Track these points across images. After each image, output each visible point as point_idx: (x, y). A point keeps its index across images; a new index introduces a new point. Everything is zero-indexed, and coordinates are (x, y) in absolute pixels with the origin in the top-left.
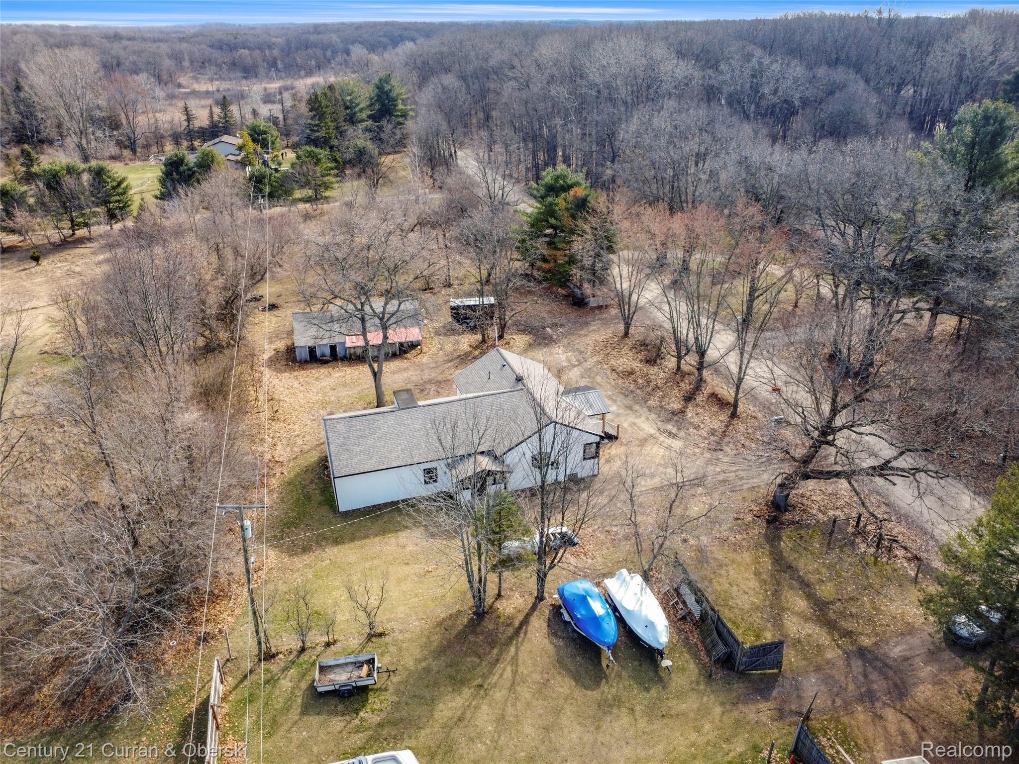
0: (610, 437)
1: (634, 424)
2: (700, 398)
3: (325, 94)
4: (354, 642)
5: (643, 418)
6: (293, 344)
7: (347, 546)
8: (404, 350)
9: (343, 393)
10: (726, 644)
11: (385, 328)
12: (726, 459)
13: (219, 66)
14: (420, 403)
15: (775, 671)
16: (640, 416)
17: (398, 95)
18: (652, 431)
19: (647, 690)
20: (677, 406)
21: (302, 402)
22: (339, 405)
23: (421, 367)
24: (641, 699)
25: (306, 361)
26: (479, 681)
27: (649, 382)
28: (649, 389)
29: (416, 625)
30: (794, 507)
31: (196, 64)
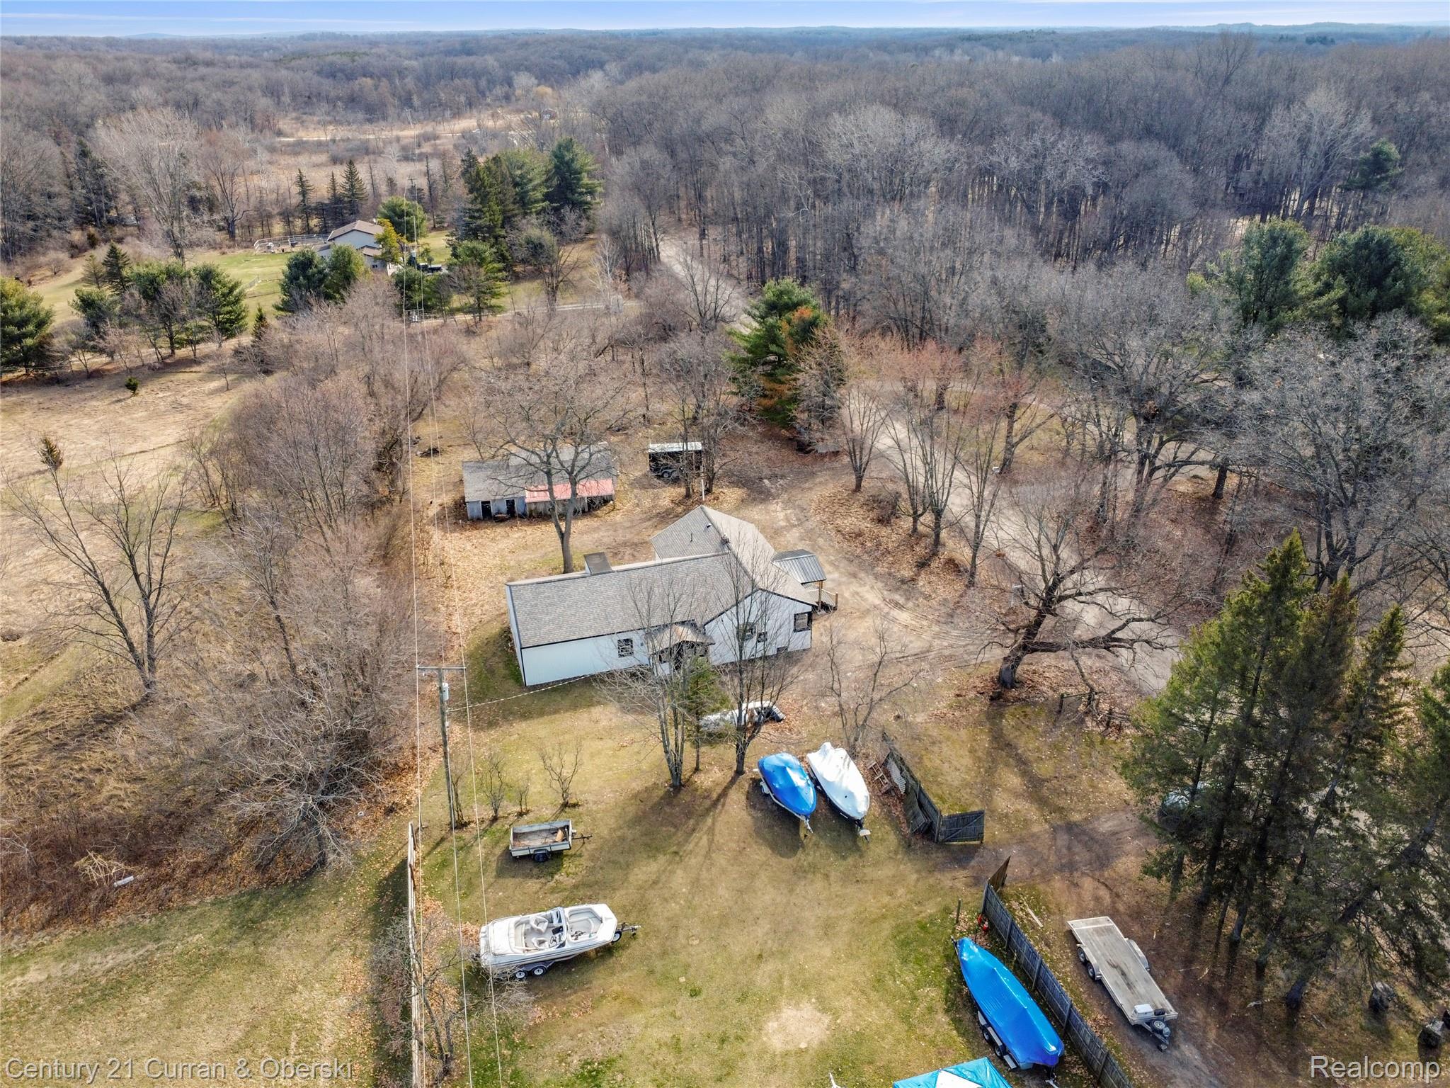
0: (825, 607)
1: (857, 593)
2: (935, 564)
3: (488, 169)
4: (548, 812)
5: (868, 587)
6: (463, 498)
7: (536, 721)
8: (593, 506)
9: (524, 557)
10: (927, 816)
11: (574, 483)
12: (955, 633)
13: (332, 102)
14: (614, 568)
15: (977, 842)
16: (865, 585)
17: (582, 166)
18: (877, 602)
19: (844, 858)
20: (907, 573)
21: (478, 567)
22: (520, 570)
23: (614, 527)
24: (837, 867)
25: (479, 519)
26: (675, 848)
27: (878, 545)
28: (878, 554)
29: (609, 796)
30: (1022, 683)
31: (300, 100)
